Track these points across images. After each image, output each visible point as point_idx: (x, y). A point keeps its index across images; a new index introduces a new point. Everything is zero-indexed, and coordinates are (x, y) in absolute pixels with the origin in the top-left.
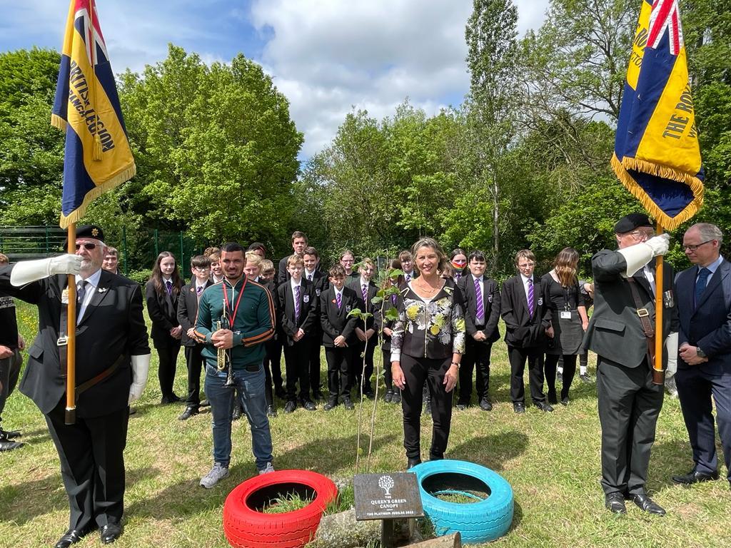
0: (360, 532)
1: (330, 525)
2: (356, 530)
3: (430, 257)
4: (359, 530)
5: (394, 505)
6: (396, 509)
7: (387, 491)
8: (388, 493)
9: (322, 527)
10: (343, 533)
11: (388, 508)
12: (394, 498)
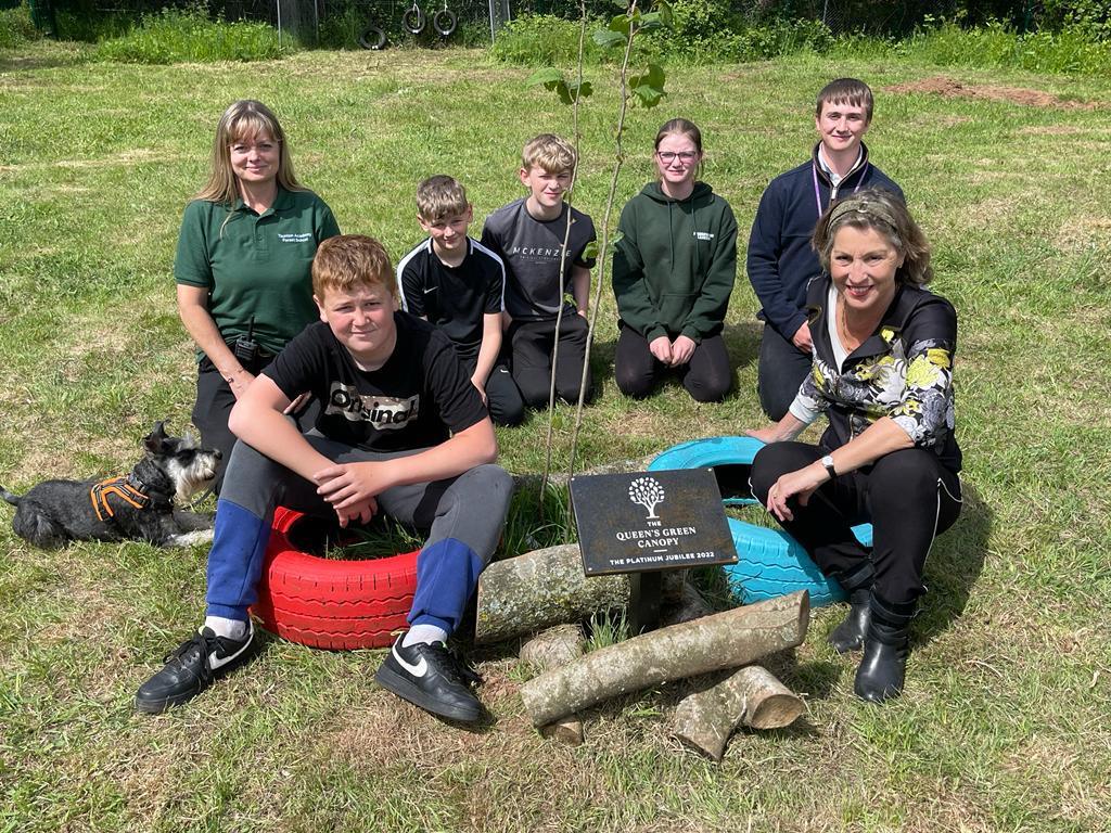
0: (572, 595)
1: (502, 582)
2: (564, 590)
3: (870, 257)
4: (572, 590)
5: (669, 541)
6: (673, 550)
7: (651, 511)
8: (652, 516)
9: (485, 588)
10: (534, 598)
11: (656, 547)
12: (667, 525)
